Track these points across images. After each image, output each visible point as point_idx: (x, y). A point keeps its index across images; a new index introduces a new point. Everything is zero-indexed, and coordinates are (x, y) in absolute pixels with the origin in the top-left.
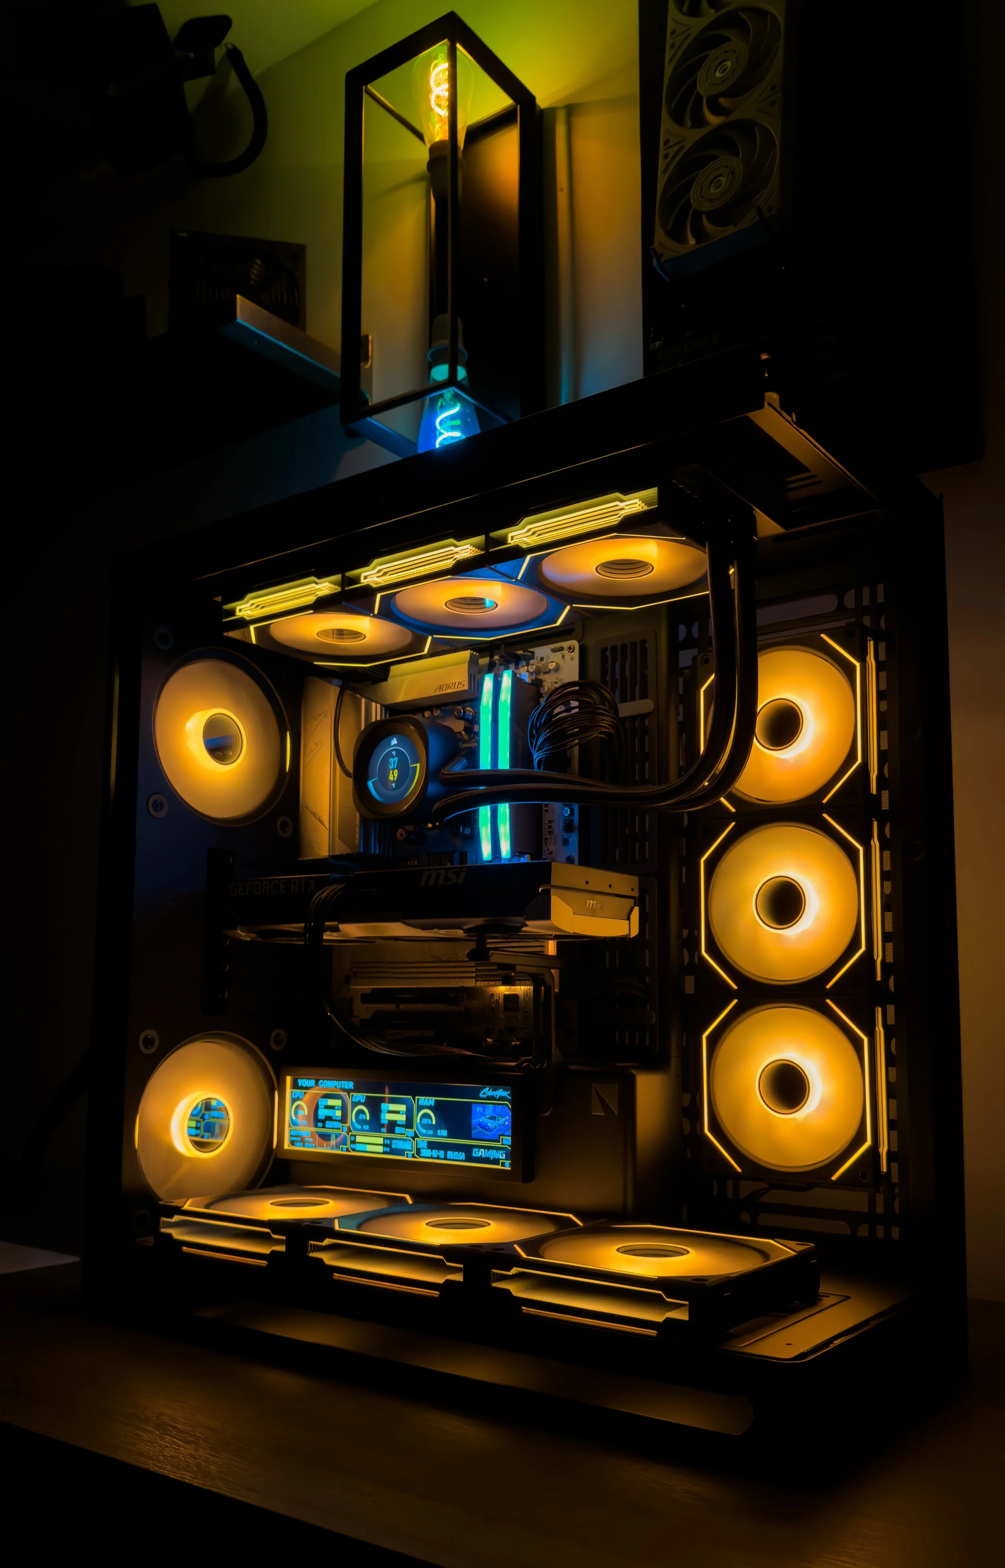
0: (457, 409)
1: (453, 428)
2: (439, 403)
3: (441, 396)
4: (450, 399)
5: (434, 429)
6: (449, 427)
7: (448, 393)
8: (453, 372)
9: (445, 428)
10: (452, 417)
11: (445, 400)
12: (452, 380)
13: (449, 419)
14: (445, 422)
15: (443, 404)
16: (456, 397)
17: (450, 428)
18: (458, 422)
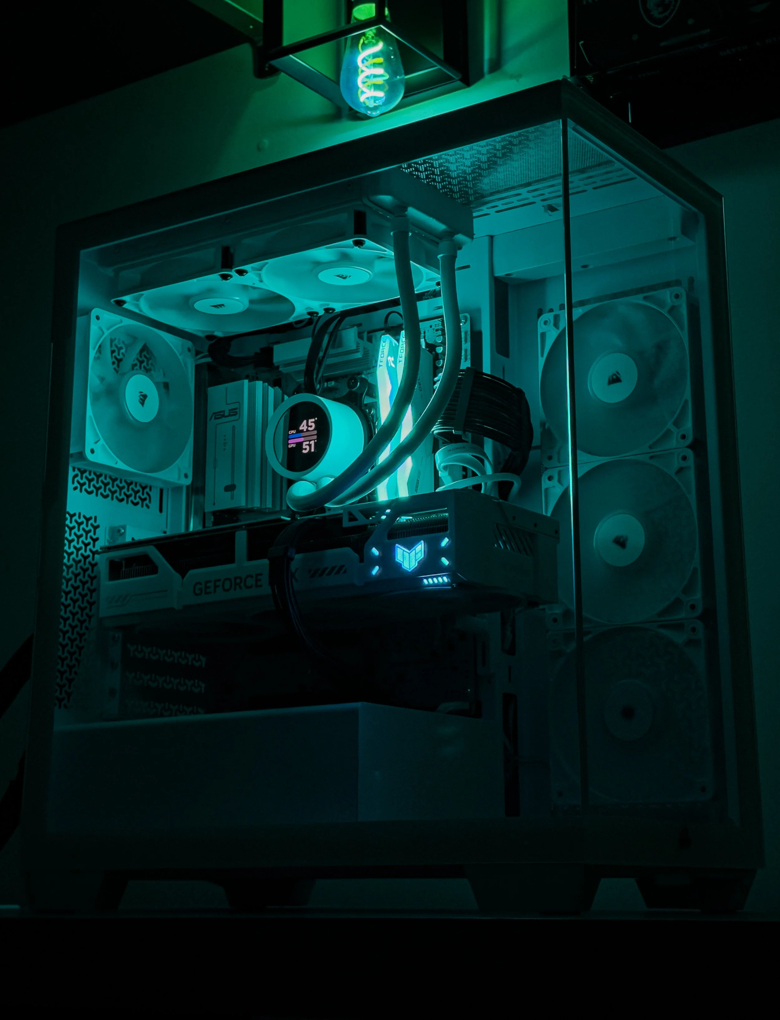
0: (380, 46)
1: (375, 65)
2: (361, 41)
3: (364, 34)
4: (373, 38)
5: (356, 68)
6: (371, 65)
7: (370, 32)
8: (380, 10)
9: (366, 66)
10: (375, 56)
11: (367, 38)
12: (379, 19)
13: (372, 57)
14: (367, 60)
15: (366, 42)
16: (380, 34)
17: (372, 67)
18: (381, 60)
